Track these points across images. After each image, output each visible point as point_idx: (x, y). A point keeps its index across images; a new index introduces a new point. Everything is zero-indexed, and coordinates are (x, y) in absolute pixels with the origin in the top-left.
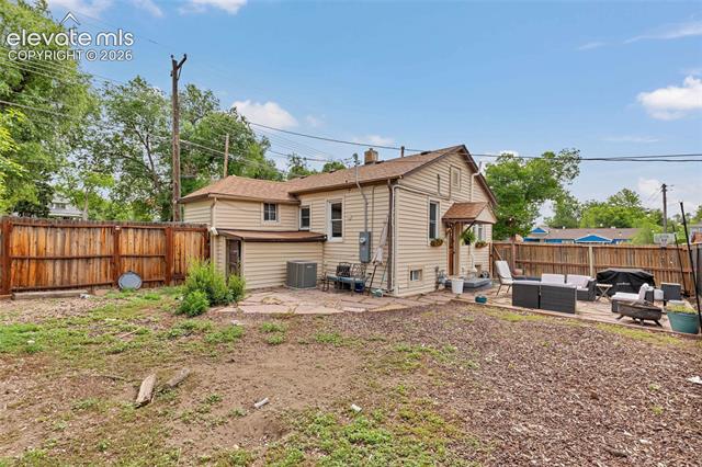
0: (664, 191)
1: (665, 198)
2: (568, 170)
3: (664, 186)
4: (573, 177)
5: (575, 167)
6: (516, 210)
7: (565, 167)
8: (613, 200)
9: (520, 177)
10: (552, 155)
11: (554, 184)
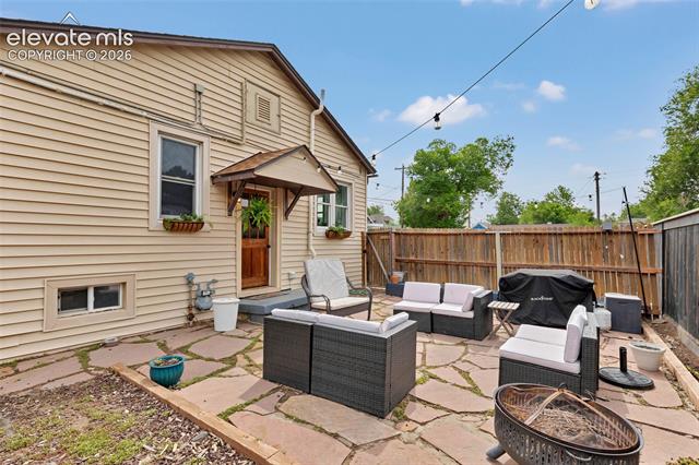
0: (597, 179)
1: (598, 188)
2: (502, 159)
3: (597, 174)
4: (507, 167)
5: (508, 156)
6: (446, 201)
7: (500, 156)
8: (549, 197)
9: (451, 164)
10: (486, 141)
11: (487, 173)
